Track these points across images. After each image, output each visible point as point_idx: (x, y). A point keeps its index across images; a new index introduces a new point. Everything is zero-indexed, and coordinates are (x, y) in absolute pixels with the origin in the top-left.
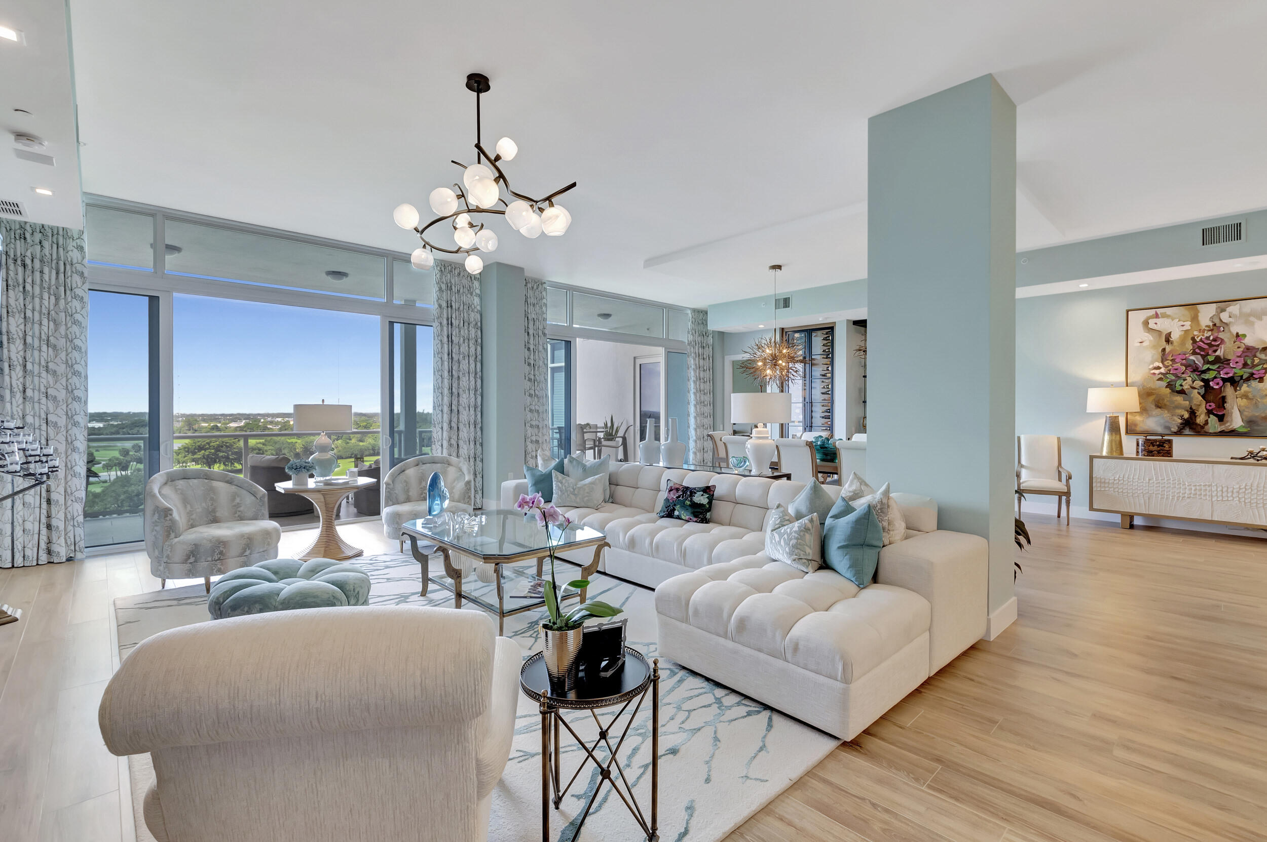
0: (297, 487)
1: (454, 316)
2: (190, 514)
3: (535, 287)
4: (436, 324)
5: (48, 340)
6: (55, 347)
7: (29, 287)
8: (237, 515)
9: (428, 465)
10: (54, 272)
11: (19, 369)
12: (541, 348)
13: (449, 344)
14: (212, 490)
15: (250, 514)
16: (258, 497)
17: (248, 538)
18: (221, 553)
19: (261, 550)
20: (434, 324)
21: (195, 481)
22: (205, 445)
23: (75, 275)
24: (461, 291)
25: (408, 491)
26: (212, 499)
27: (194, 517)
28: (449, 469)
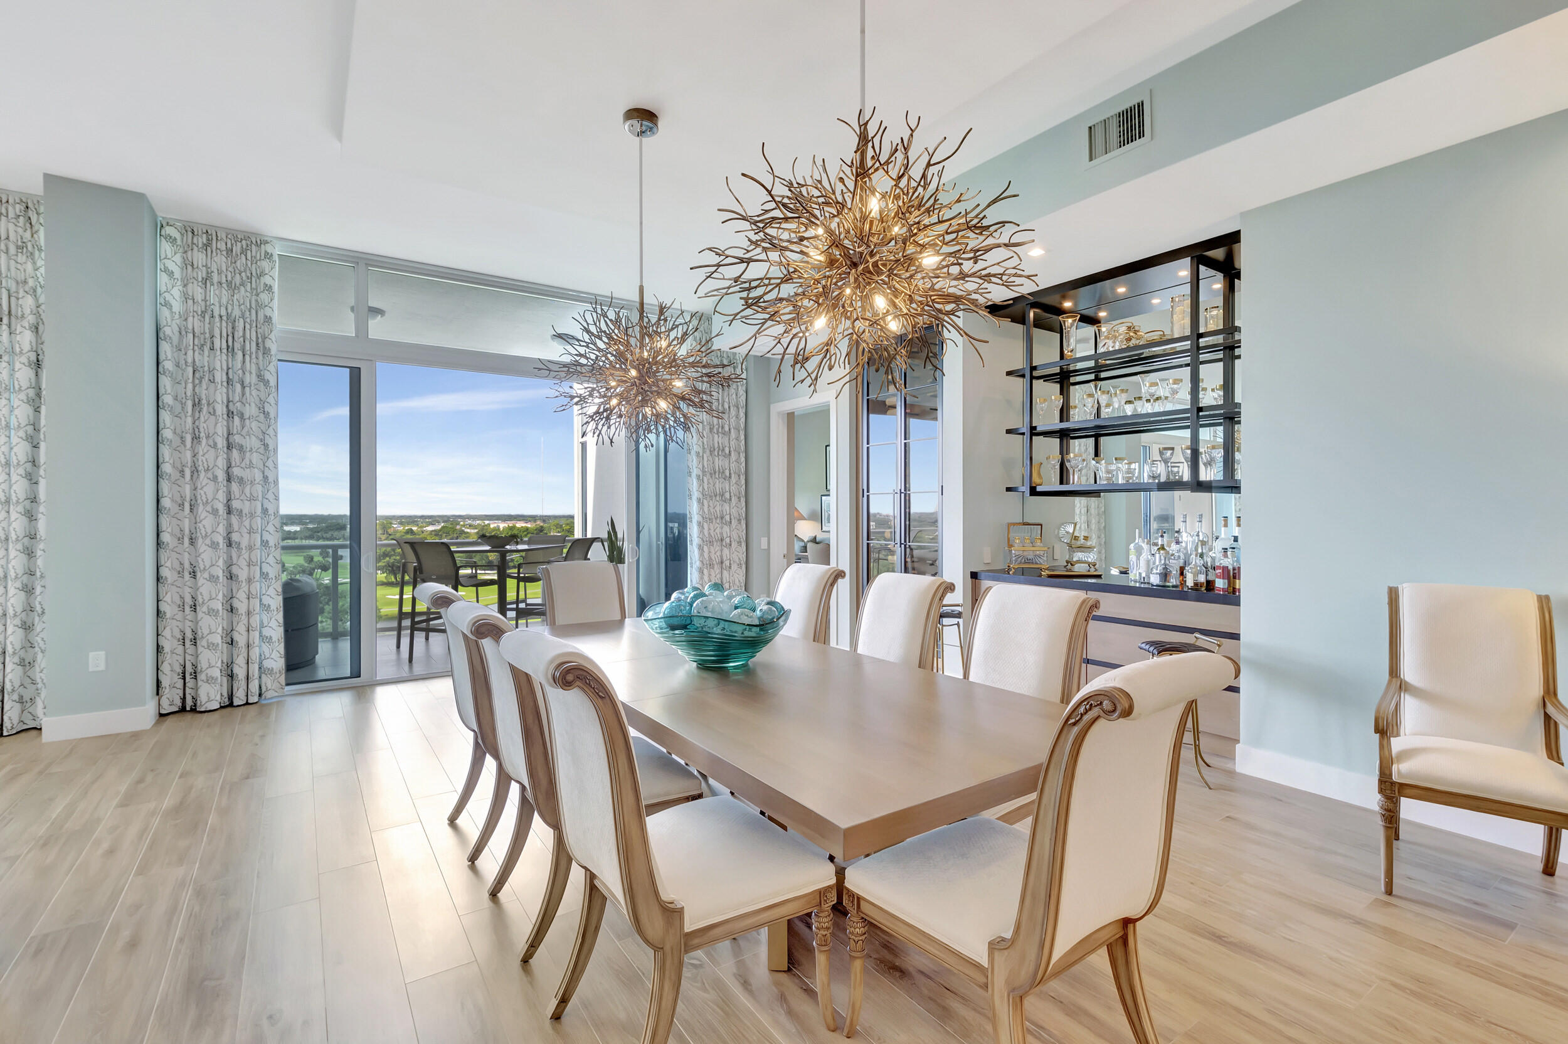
22: (389, 552)
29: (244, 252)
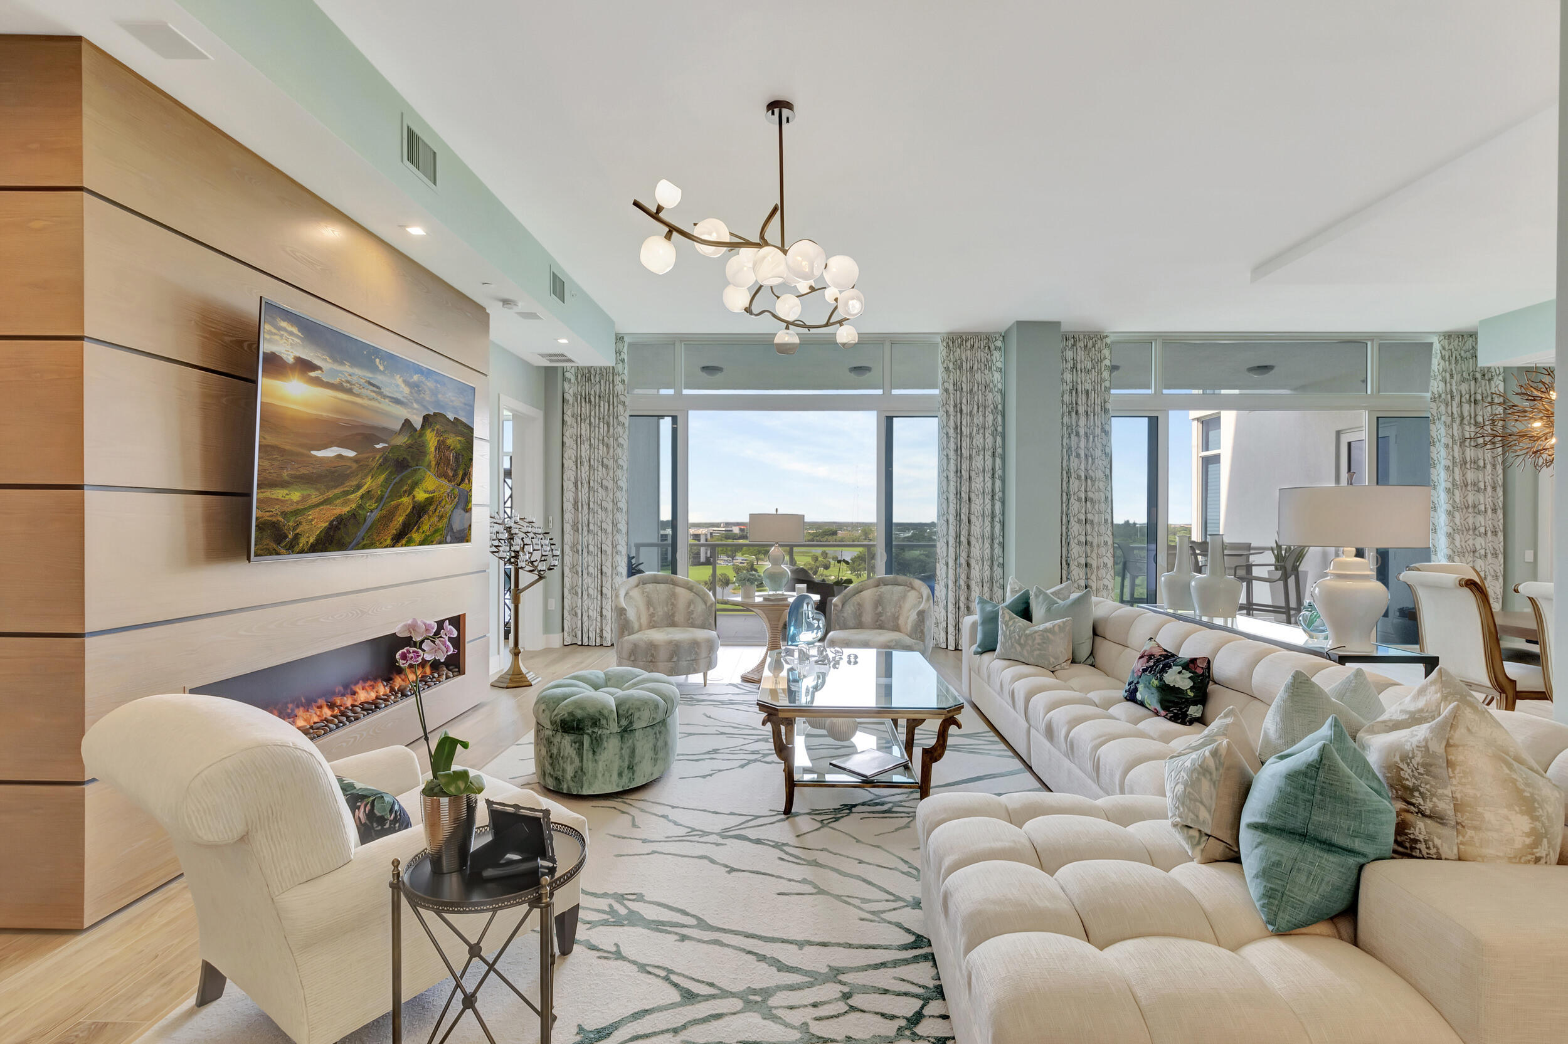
0: (744, 600)
1: (964, 401)
2: (652, 615)
3: (1090, 345)
4: (941, 413)
5: (602, 462)
6: (607, 467)
7: (592, 420)
8: (690, 622)
9: (890, 586)
10: (607, 404)
11: (586, 486)
12: (1098, 431)
13: (957, 438)
14: (674, 595)
15: (699, 622)
16: (708, 604)
17: (675, 644)
18: (652, 655)
19: (689, 659)
20: (939, 414)
21: (662, 585)
23: (619, 405)
24: (975, 368)
25: (860, 615)
26: (673, 604)
27: (655, 619)
28: (909, 594)
29: (1094, 346)
